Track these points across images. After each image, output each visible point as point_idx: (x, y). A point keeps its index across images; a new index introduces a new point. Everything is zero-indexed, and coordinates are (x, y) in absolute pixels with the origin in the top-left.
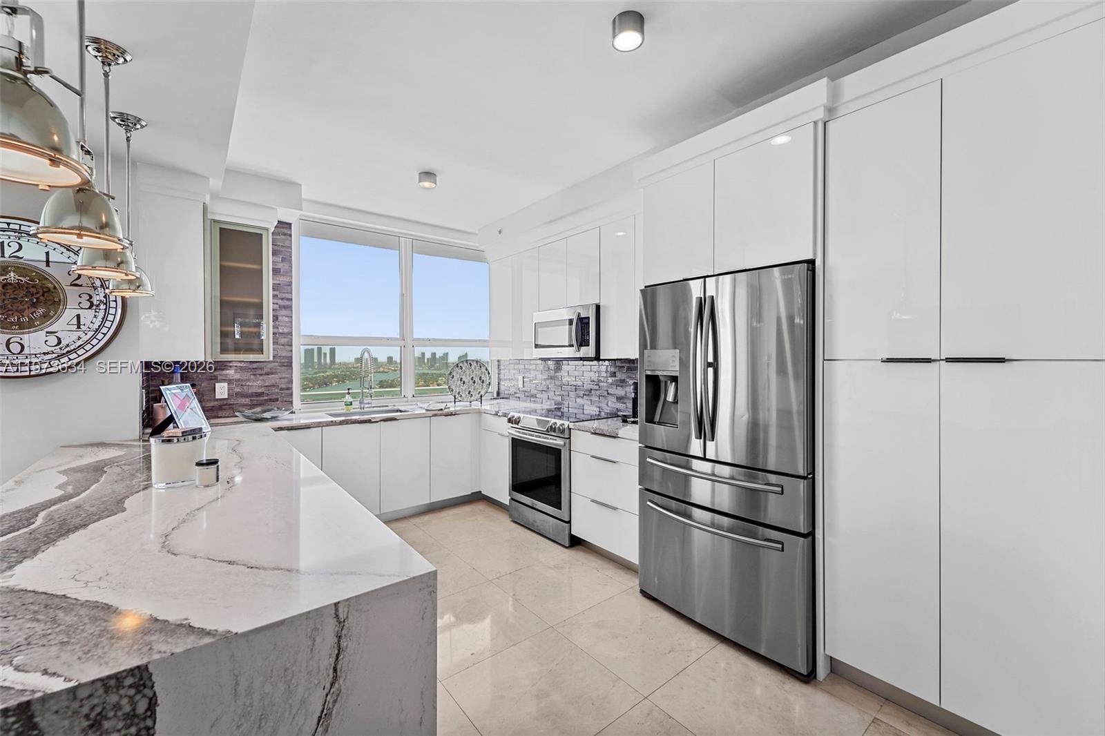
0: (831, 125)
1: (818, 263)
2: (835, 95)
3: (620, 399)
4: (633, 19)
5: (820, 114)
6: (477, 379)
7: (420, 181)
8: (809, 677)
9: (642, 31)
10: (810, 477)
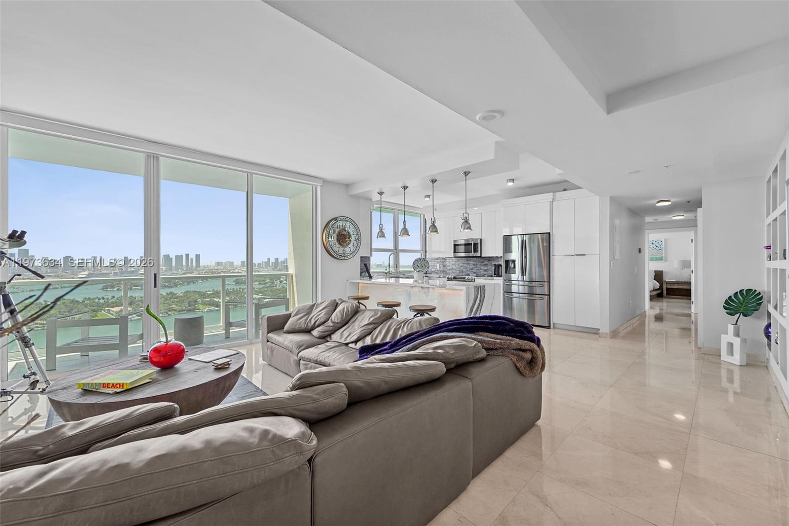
0: (553, 202)
1: (551, 233)
2: (554, 196)
3: (485, 270)
4: (513, 180)
5: (551, 200)
6: (423, 265)
7: (425, 198)
8: (549, 327)
9: (514, 182)
10: (549, 282)
